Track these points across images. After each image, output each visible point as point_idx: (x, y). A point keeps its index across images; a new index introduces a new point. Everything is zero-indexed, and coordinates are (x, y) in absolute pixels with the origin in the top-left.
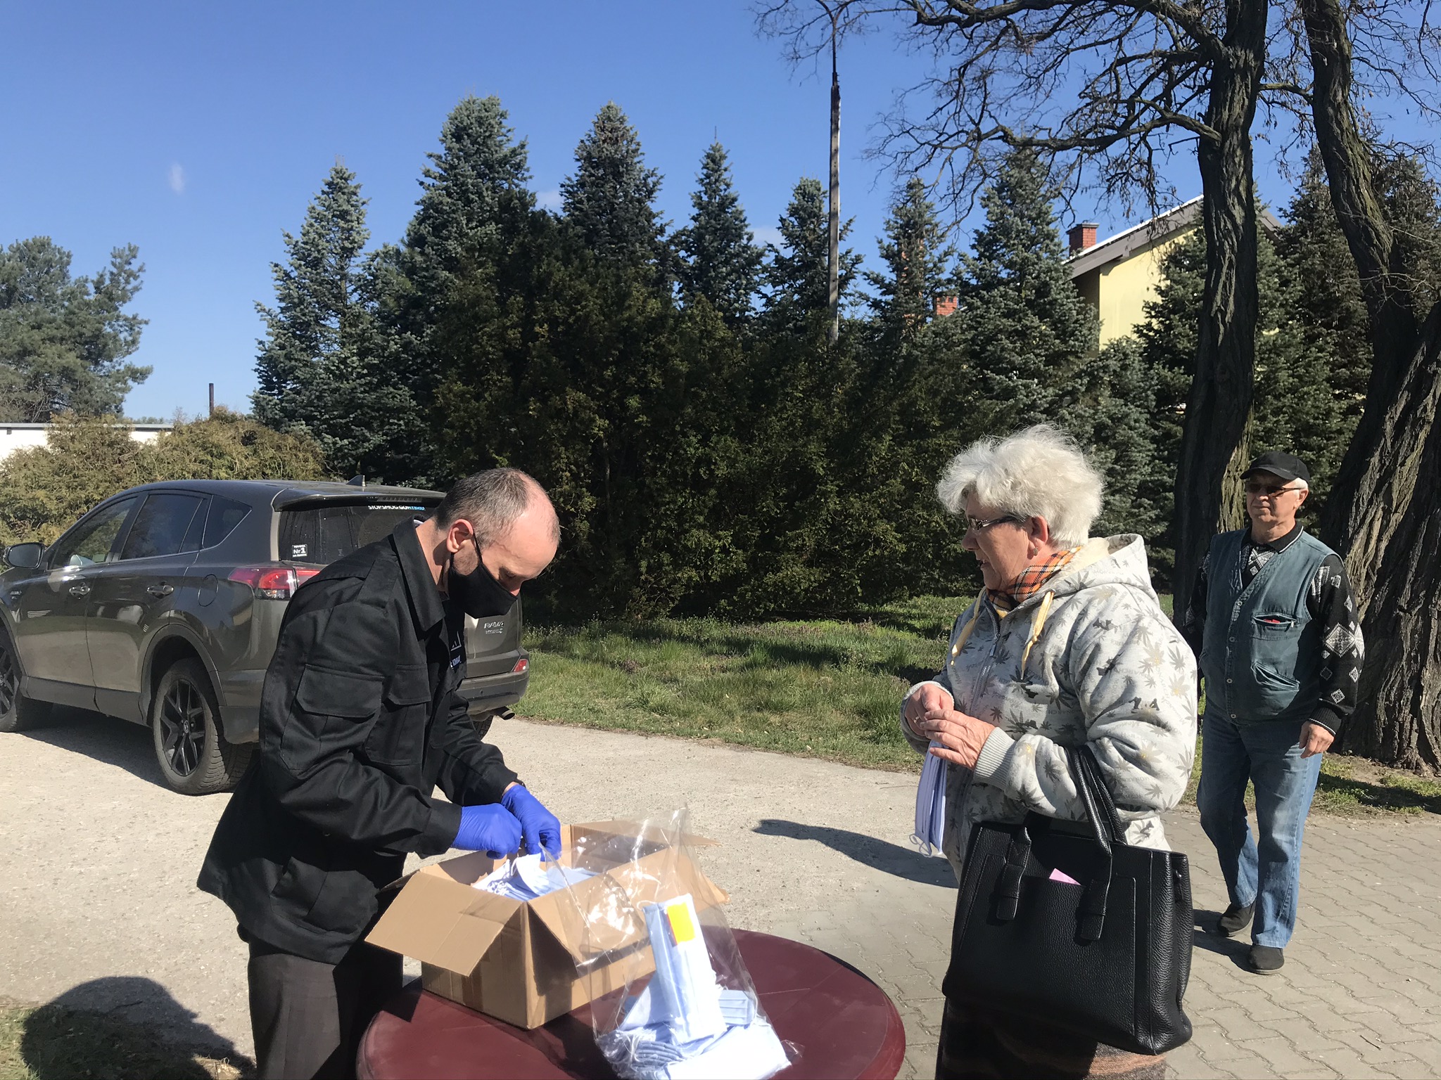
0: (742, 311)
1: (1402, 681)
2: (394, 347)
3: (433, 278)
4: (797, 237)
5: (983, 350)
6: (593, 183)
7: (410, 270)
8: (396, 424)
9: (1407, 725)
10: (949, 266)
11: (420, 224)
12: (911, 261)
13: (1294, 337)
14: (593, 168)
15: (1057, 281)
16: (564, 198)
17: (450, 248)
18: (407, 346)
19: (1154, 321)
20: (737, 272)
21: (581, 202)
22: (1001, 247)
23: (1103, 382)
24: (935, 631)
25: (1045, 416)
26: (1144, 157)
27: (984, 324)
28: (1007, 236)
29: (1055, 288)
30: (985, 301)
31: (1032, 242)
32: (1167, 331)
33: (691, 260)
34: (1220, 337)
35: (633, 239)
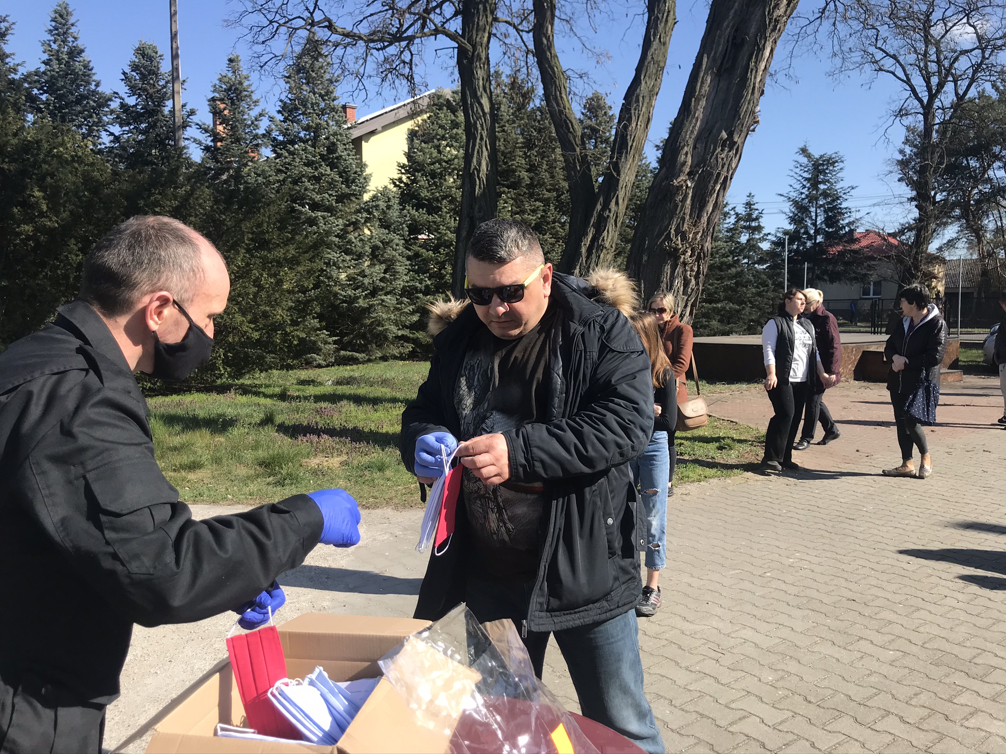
0: (95, 145)
4: (139, 89)
12: (234, 117)
15: (341, 142)
19: (404, 177)
20: (89, 112)
22: (300, 114)
23: (374, 216)
24: (283, 396)
25: (337, 239)
26: (407, 60)
27: (291, 170)
28: (305, 106)
29: (340, 147)
30: (291, 153)
31: (322, 112)
32: (412, 184)
33: (44, 97)
34: (477, 187)
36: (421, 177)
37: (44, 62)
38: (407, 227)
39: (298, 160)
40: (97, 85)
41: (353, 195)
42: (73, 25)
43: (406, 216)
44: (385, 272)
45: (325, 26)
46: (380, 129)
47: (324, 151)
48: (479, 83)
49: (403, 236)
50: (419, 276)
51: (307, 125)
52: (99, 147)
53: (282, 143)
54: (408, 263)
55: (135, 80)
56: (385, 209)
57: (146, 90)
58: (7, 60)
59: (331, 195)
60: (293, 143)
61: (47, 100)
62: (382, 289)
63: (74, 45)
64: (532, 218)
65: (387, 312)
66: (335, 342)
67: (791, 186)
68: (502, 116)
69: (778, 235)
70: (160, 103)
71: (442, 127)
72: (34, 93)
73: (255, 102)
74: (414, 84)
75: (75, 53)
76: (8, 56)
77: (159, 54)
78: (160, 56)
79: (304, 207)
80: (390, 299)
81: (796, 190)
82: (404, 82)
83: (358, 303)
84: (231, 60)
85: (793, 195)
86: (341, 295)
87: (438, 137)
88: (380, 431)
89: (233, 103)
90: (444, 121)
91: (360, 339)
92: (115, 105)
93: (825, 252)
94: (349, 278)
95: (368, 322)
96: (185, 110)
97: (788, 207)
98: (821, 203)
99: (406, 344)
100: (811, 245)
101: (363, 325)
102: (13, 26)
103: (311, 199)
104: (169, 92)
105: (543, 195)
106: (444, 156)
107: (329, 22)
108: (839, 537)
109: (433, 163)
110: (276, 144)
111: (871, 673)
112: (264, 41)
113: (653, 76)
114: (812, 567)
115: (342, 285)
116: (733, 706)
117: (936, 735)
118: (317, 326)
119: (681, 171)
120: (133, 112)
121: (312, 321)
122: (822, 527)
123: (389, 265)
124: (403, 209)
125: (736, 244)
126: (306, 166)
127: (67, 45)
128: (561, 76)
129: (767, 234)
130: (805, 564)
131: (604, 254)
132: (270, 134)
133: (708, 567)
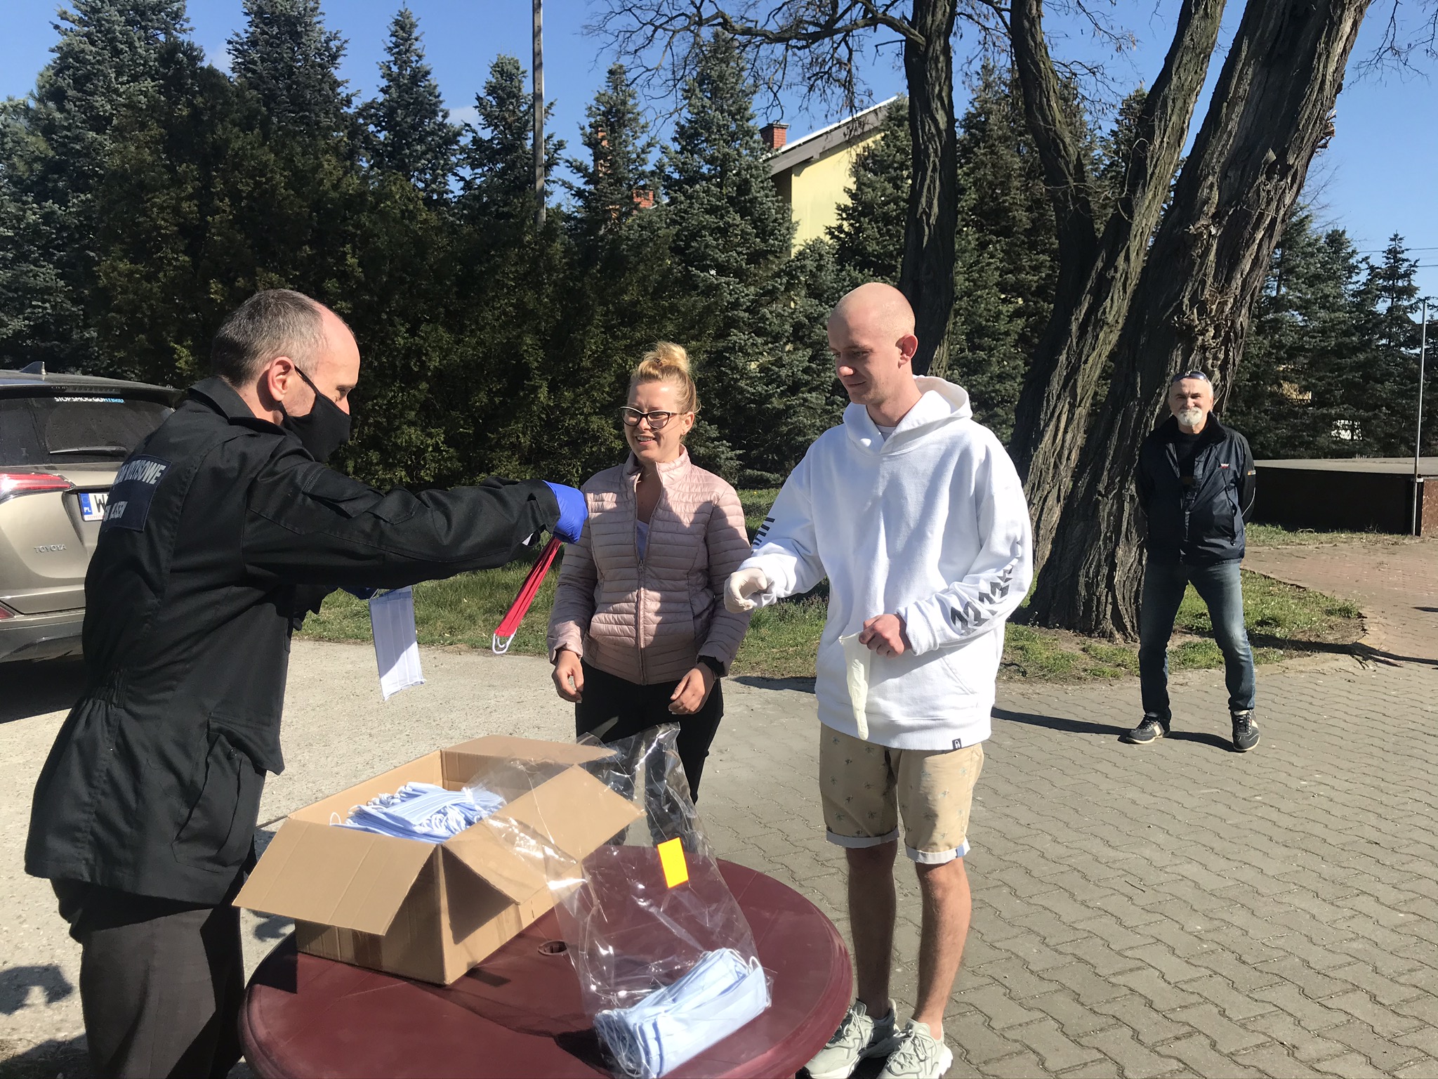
0: (440, 194)
1: (1099, 560)
2: (31, 218)
3: (78, 139)
4: (496, 118)
5: (688, 246)
6: (267, 42)
7: (48, 129)
8: (39, 307)
9: (1103, 598)
10: (654, 157)
11: (56, 74)
12: (614, 150)
13: (969, 243)
14: (266, 25)
15: (756, 178)
16: (232, 57)
17: (97, 104)
18: (48, 218)
19: (845, 224)
20: (434, 151)
21: (254, 62)
22: (702, 141)
23: (800, 282)
25: (747, 314)
26: (845, 57)
27: (688, 219)
28: (709, 130)
29: (755, 185)
30: (690, 197)
31: (732, 138)
32: (856, 234)
33: (382, 136)
34: (926, 239)
35: (317, 108)
36: (869, 223)
37: (382, 90)
39: (696, 206)
40: (445, 117)
41: (771, 252)
42: (416, 39)
43: (844, 280)
44: (811, 360)
45: (719, 24)
46: (816, 156)
47: (732, 191)
48: (933, 90)
51: (712, 156)
52: (446, 196)
53: (677, 182)
55: (492, 106)
56: (814, 270)
57: (504, 119)
58: (339, 90)
59: (741, 252)
60: (692, 181)
61: (386, 139)
62: (807, 383)
63: (418, 65)
64: (1032, 279)
65: (813, 416)
66: (739, 457)
68: (990, 130)
70: (520, 135)
71: (901, 150)
72: (370, 130)
73: (643, 127)
74: (853, 93)
75: (419, 75)
76: (339, 84)
77: (521, 69)
78: (521, 73)
79: (704, 270)
80: (817, 398)
82: (839, 91)
83: (771, 403)
84: (611, 72)
86: (748, 392)
87: (896, 165)
89: (613, 131)
90: (905, 143)
91: (772, 453)
92: (466, 140)
94: (762, 368)
95: (784, 429)
96: (550, 143)
101: (778, 434)
102: (345, 45)
103: (714, 259)
104: (531, 120)
105: (1052, 244)
106: (903, 192)
107: (723, 17)
108: (1399, 758)
109: (886, 203)
110: (670, 184)
111: (1357, 937)
112: (636, 51)
113: (1191, 66)
114: (1333, 794)
115: (751, 378)
116: (1129, 953)
117: (1416, 1023)
118: (715, 434)
119: (1201, 212)
120: (487, 148)
121: (708, 428)
122: (1377, 742)
123: (817, 351)
124: (841, 270)
125: (1367, 316)
126: (708, 213)
127: (410, 67)
128: (1051, 75)
129: (1427, 298)
130: (1323, 791)
131: (1105, 333)
132: (662, 171)
133: (1171, 781)
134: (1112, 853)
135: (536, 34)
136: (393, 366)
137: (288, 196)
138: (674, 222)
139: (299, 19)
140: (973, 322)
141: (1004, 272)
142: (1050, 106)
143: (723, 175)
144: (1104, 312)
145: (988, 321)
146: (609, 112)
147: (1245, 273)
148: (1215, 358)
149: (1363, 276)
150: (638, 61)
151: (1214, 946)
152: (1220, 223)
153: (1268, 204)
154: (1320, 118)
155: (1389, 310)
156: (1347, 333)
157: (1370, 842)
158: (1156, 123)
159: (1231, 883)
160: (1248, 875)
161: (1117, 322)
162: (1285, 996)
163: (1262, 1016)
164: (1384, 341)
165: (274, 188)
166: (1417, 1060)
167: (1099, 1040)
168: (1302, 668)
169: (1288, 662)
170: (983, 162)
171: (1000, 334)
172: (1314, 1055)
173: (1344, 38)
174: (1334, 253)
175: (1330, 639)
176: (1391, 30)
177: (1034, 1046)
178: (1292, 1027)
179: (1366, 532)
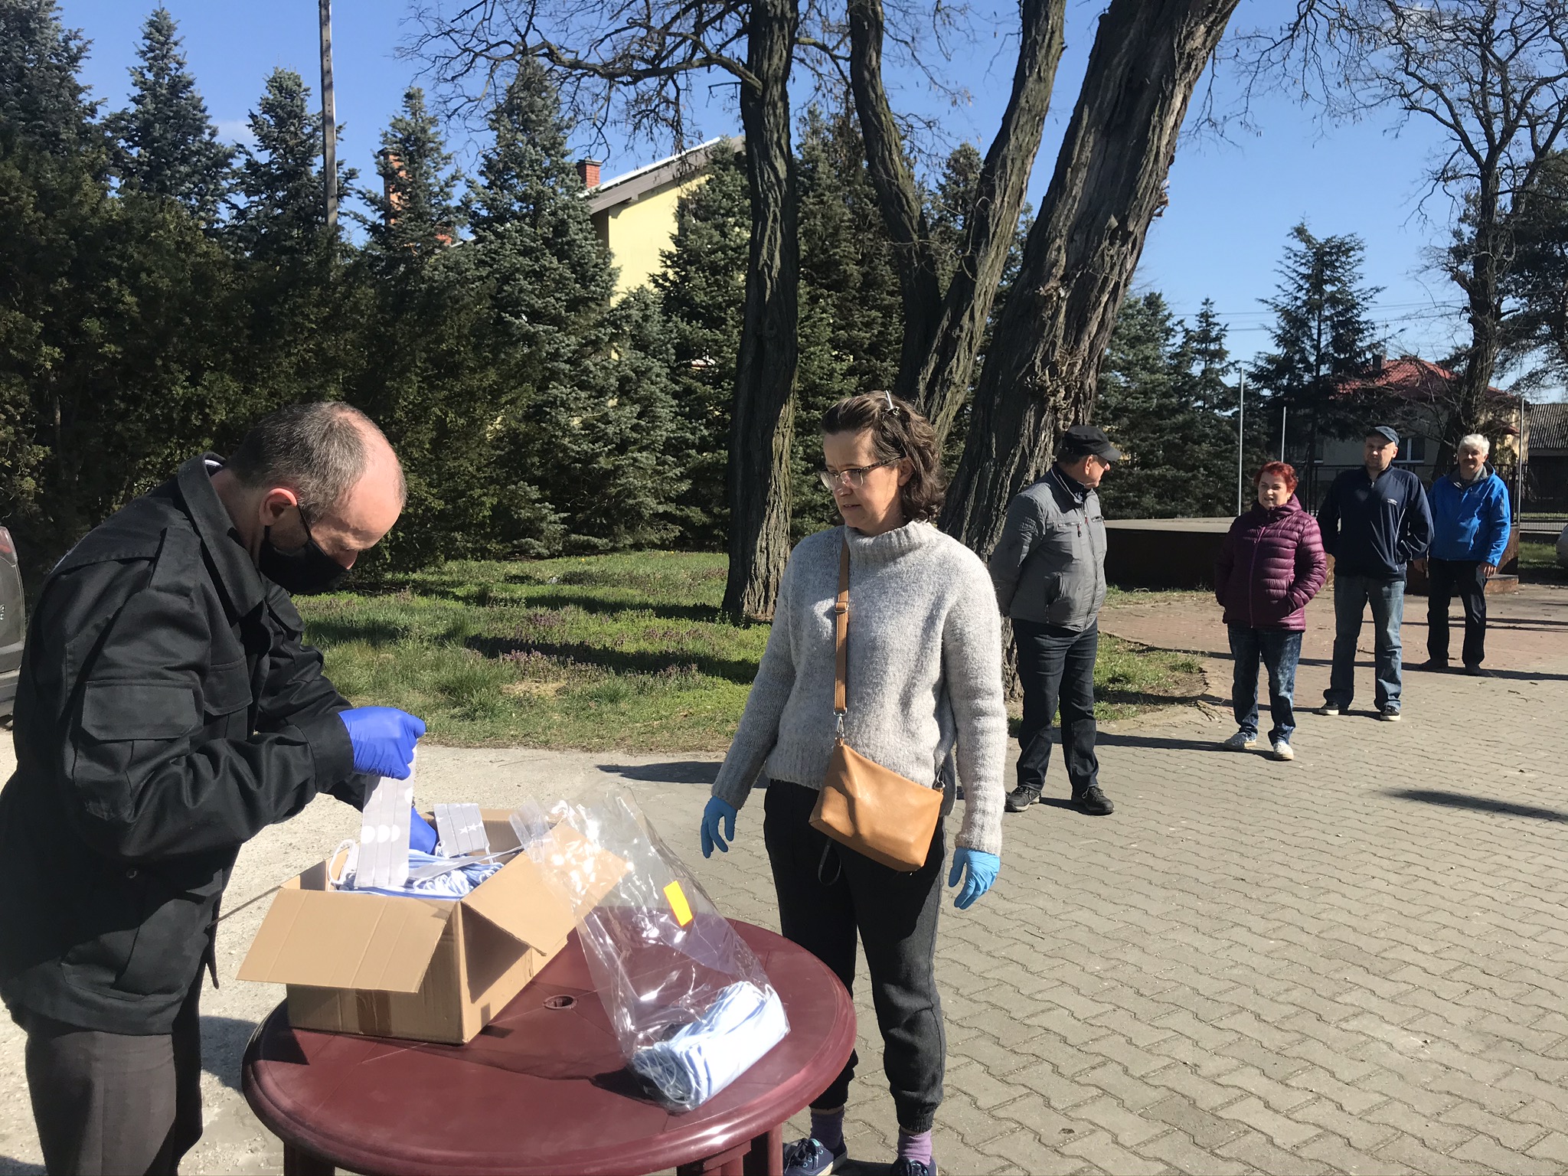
0: (210, 223)
4: (275, 140)
5: (500, 290)
12: (414, 182)
15: (574, 219)
19: (670, 272)
20: (201, 174)
22: (513, 177)
23: (624, 332)
24: (482, 598)
25: (568, 366)
26: (672, 96)
27: (499, 261)
28: (520, 164)
29: (573, 227)
30: (499, 236)
31: (546, 174)
32: (682, 283)
33: (134, 152)
34: (768, 292)
35: (54, 117)
36: (695, 272)
37: (134, 100)
38: (674, 348)
39: (508, 246)
40: (213, 134)
41: (592, 299)
42: (176, 44)
43: (671, 331)
44: (640, 416)
45: (544, 55)
46: (635, 198)
47: (549, 232)
48: (772, 137)
49: (667, 361)
50: (691, 423)
51: (524, 193)
52: (216, 226)
53: (485, 220)
54: (674, 402)
55: (269, 126)
56: (640, 321)
57: (285, 141)
58: (81, 97)
59: (560, 299)
60: (501, 219)
61: (140, 156)
62: (636, 442)
63: (178, 74)
64: (865, 336)
65: (643, 477)
66: (563, 521)
67: (1279, 287)
68: (819, 179)
69: (1259, 363)
70: (305, 160)
71: (728, 196)
72: (120, 146)
73: (446, 158)
74: (681, 134)
75: (180, 86)
76: (81, 90)
77: (304, 86)
78: (305, 90)
79: (518, 317)
80: (647, 458)
81: (1287, 294)
82: (667, 131)
83: (598, 463)
84: (409, 96)
85: (1283, 301)
86: (573, 450)
87: (722, 211)
88: (618, 649)
89: (412, 161)
90: (731, 188)
91: (600, 517)
92: (239, 163)
93: (1333, 391)
94: (586, 425)
95: (613, 491)
96: (341, 171)
97: (1274, 321)
98: (1327, 313)
99: (670, 526)
100: (1311, 379)
101: (605, 496)
102: (89, 46)
103: (529, 305)
104: (319, 143)
105: (883, 300)
106: (730, 240)
107: (549, 48)
108: (1251, 801)
109: (713, 252)
110: (477, 222)
111: (1236, 964)
112: (453, 78)
113: (1028, 128)
114: (1199, 838)
115: (574, 435)
116: (1039, 996)
117: (1298, 1036)
118: (536, 495)
119: (1050, 274)
120: (265, 174)
121: (528, 489)
122: (1231, 788)
123: (646, 407)
124: (668, 321)
125: (1184, 378)
126: (521, 255)
127: (168, 75)
128: (892, 128)
129: (1237, 362)
130: (1190, 835)
131: (952, 393)
132: (468, 207)
133: (1051, 835)
134: (1008, 905)
135: (324, 51)
136: (168, 418)
137: (38, 219)
138: (481, 263)
139: (32, 13)
140: (807, 380)
141: (835, 328)
142: (892, 160)
143: (538, 212)
144: (951, 372)
145: (821, 379)
146: (407, 139)
147: (1092, 335)
148: (1066, 419)
149: (1179, 339)
150: (459, 91)
151: (1114, 983)
152: (1068, 285)
153: (1112, 268)
154: (1156, 188)
155: (1204, 372)
156: (1166, 395)
157: (1236, 879)
158: (997, 182)
159: (1121, 925)
160: (1135, 916)
161: (963, 382)
162: (1181, 1021)
163: (1164, 1041)
164: (1200, 403)
165: (21, 210)
166: (1304, 1069)
167: (1022, 1077)
168: (1155, 722)
169: (1142, 717)
170: (812, 212)
171: (834, 393)
172: (1214, 1071)
173: (1176, 112)
174: (1152, 315)
175: (1177, 693)
176: (1208, 102)
177: (964, 1089)
178: (1191, 1047)
179: (1197, 590)
